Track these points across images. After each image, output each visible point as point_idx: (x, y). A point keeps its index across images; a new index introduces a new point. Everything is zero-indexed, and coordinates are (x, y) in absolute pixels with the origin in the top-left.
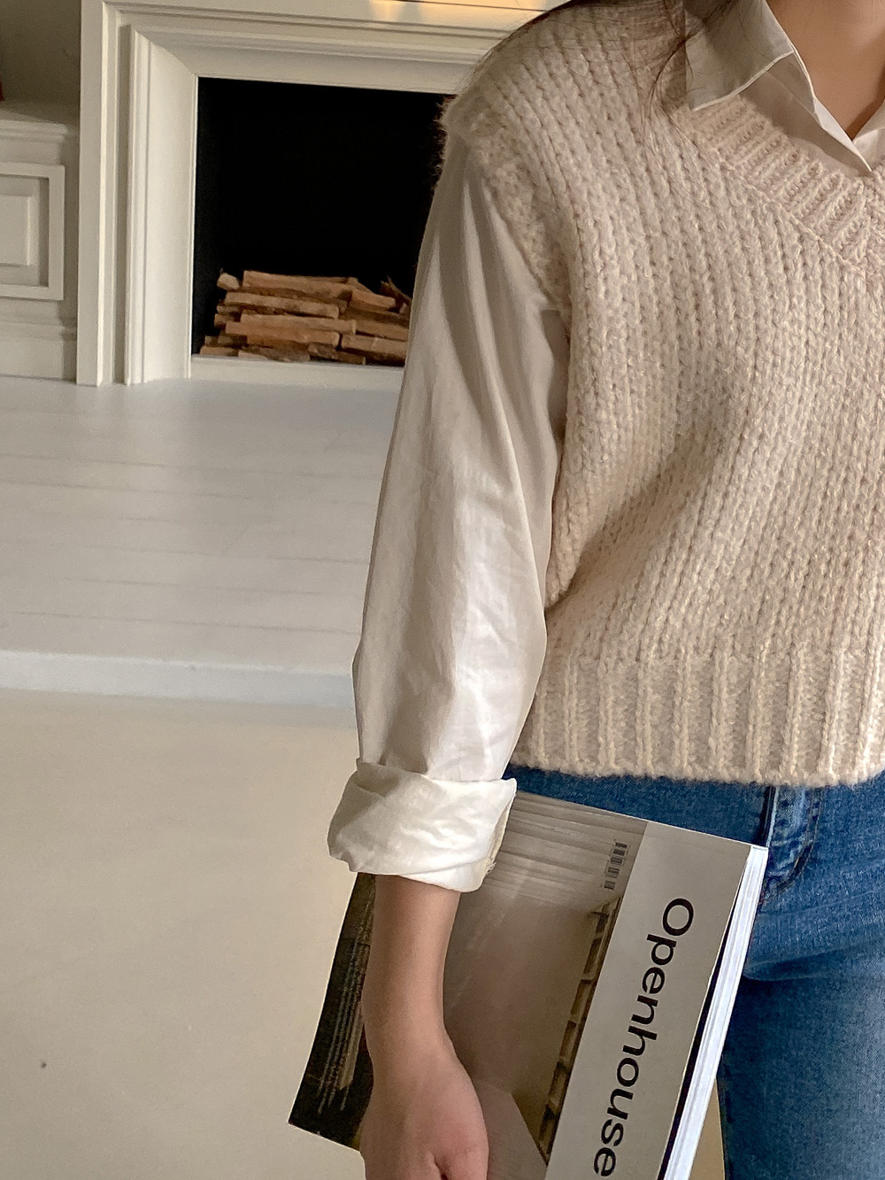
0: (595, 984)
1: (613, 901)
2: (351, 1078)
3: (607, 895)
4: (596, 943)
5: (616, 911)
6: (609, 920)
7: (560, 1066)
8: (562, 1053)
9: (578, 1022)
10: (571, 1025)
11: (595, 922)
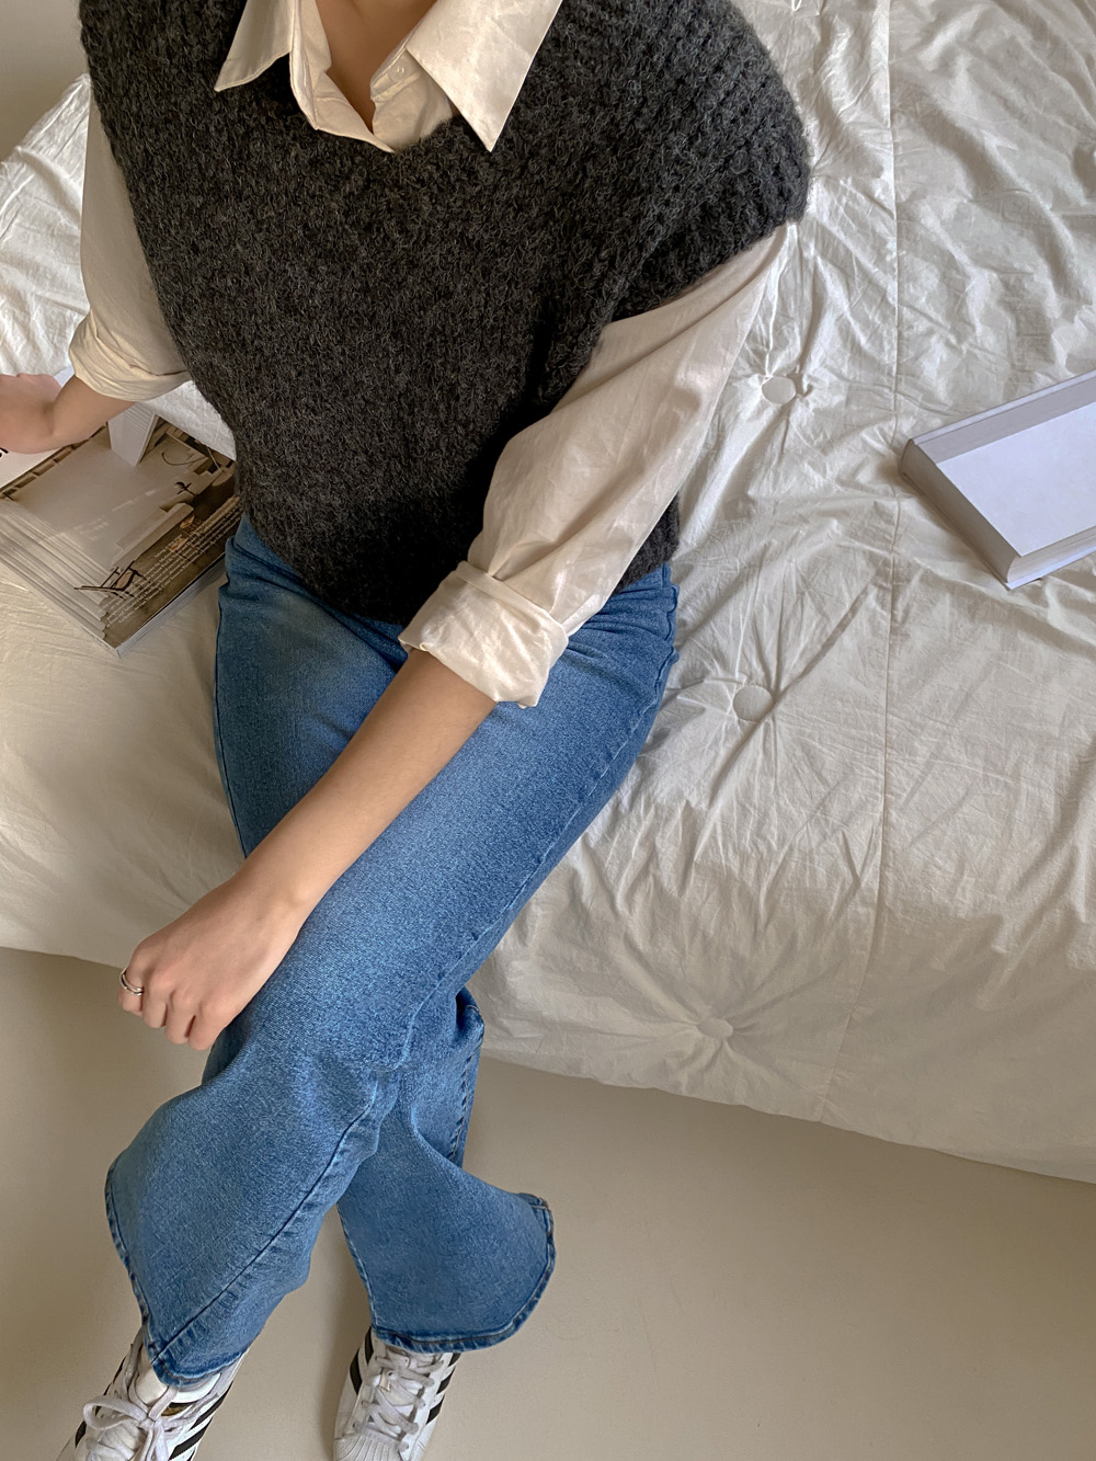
2: (230, 500)
10: (56, 461)
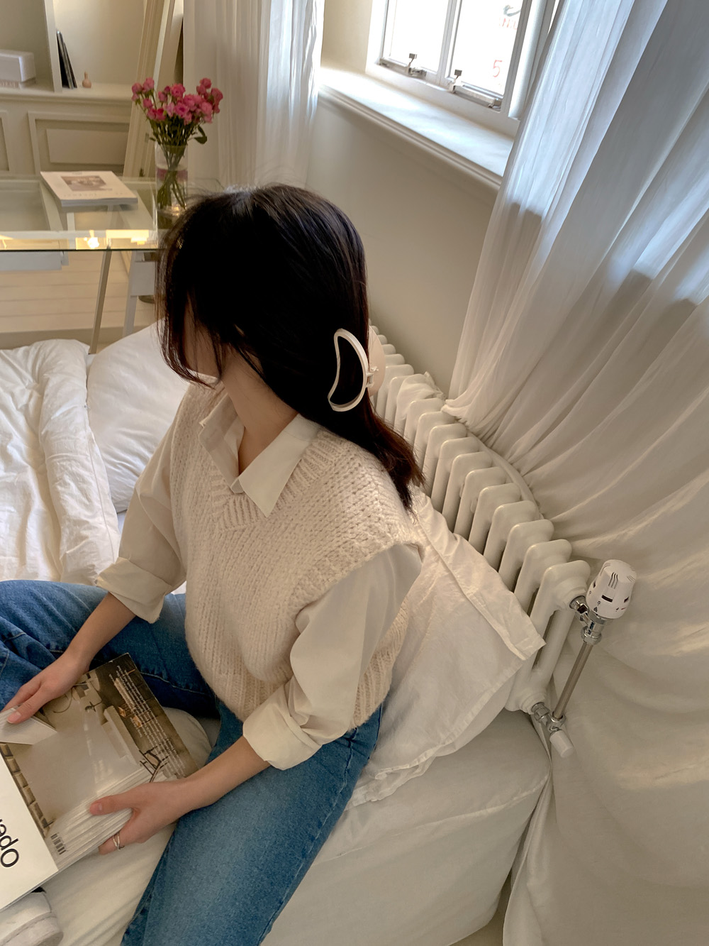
0: (28, 806)
1: (47, 834)
2: (115, 684)
3: (52, 832)
4: (41, 815)
5: (42, 832)
6: (42, 827)
7: (18, 770)
8: (21, 775)
9: (23, 789)
11: (48, 821)
